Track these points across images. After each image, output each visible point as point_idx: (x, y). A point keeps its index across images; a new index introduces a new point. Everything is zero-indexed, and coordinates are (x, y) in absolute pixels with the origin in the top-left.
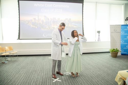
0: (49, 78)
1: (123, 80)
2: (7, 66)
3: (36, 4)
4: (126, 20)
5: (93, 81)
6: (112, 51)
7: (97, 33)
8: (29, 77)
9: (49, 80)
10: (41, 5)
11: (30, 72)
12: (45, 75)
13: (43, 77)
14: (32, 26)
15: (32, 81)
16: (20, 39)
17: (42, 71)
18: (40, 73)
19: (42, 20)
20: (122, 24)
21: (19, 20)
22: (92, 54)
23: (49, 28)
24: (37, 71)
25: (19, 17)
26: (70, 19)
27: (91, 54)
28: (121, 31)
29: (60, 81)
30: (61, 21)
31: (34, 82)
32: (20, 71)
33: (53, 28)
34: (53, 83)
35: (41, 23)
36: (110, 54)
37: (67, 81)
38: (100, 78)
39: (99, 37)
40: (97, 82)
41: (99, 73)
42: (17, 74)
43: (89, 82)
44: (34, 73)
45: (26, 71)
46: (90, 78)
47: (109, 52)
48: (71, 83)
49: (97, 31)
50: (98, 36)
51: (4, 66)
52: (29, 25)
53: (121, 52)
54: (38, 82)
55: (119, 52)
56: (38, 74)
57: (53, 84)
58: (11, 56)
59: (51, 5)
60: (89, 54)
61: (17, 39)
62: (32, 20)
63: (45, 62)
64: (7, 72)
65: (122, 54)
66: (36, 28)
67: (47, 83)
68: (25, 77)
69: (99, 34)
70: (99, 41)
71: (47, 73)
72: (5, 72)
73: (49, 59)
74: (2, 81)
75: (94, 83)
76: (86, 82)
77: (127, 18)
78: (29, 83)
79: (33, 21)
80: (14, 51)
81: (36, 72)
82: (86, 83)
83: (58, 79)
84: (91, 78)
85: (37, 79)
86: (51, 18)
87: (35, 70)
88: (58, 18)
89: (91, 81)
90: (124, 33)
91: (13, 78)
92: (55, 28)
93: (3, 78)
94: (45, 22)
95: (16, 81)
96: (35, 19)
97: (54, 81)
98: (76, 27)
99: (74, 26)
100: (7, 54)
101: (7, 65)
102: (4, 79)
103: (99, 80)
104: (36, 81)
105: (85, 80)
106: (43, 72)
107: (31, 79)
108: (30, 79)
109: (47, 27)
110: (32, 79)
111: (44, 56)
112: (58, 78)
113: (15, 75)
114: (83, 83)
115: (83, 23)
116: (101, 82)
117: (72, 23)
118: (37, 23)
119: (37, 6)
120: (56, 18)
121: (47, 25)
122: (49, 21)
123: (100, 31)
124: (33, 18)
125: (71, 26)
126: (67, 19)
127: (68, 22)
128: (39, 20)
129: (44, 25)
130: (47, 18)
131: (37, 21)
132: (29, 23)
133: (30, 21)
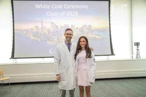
3: (38, 5)
7: (135, 45)
10: (46, 6)
14: (32, 37)
16: (15, 57)
19: (48, 28)
21: (14, 29)
22: (128, 80)
23: (58, 41)
26: (90, 26)
27: (125, 80)
30: (76, 29)
35: (47, 33)
39: (137, 52)
49: (135, 43)
50: (137, 50)
59: (61, 6)
60: (122, 80)
61: (10, 58)
62: (32, 29)
66: (39, 40)
69: (138, 47)
70: (139, 58)
79: (35, 31)
80: (5, 77)
86: (61, 26)
88: (72, 25)
94: (51, 31)
96: (37, 27)
98: (100, 37)
99: (97, 36)
109: (56, 39)
111: (51, 84)
117: (92, 32)
118: (41, 33)
119: (39, 8)
120: (68, 25)
121: (55, 36)
122: (59, 30)
123: (139, 43)
124: (35, 26)
125: (92, 36)
126: (85, 26)
127: (87, 31)
128: (43, 28)
129: (51, 35)
130: (55, 26)
131: (40, 30)
132: (29, 33)
133: (30, 31)
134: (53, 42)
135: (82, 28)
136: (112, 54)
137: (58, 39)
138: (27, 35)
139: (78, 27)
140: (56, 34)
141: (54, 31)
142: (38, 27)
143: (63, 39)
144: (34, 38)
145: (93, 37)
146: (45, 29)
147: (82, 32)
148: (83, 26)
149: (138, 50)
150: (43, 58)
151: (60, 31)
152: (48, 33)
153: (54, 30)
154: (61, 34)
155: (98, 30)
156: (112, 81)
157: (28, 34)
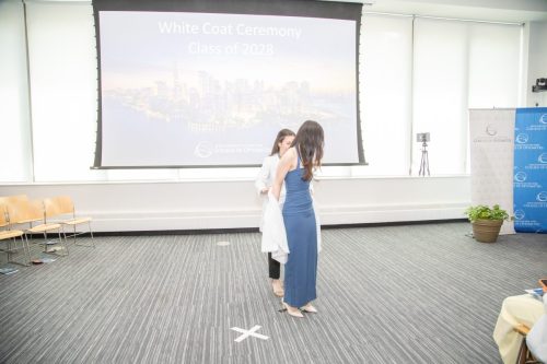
0: (218, 325)
1: (521, 333)
2: (50, 276)
3: (165, 24)
4: (534, 89)
5: (397, 339)
6: (479, 216)
7: (418, 140)
8: (138, 323)
9: (220, 336)
10: (188, 26)
11: (142, 300)
12: (205, 311)
13: (193, 322)
14: (148, 112)
15: (152, 339)
16: (103, 165)
17: (190, 295)
18: (181, 304)
19: (192, 89)
20: (519, 106)
21: (99, 90)
23: (218, 122)
24: (171, 297)
25: (96, 76)
26: (306, 85)
28: (516, 134)
29: (266, 338)
30: (266, 92)
31: (157, 341)
32: (101, 297)
33: (237, 119)
34: (235, 345)
35: (189, 101)
36: (469, 229)
37: (291, 338)
38: (426, 326)
39: (423, 158)
40: (417, 343)
41: (424, 306)
42: (92, 308)
43: (383, 344)
44: (157, 305)
45: (126, 298)
46: (387, 325)
47: (466, 220)
48: (310, 347)
49: (418, 135)
50: (422, 152)
51: (38, 277)
52: (138, 109)
53: (512, 218)
54: (176, 341)
55: (505, 221)
56: (175, 310)
57: (233, 350)
58: (68, 234)
59: (230, 26)
60: (382, 229)
61: (91, 168)
63: (205, 259)
64: (50, 301)
65: (518, 230)
67: (212, 345)
68: (123, 319)
69: (425, 145)
70: (426, 173)
71: (213, 307)
72: (42, 301)
73: (222, 247)
74: (30, 337)
75: (403, 345)
76: (370, 342)
77: (538, 80)
78: (138, 344)
79: (155, 94)
80: (79, 216)
81: (167, 301)
82: (369, 346)
83: (257, 332)
84: (390, 328)
85: (169, 329)
86: (227, 82)
87: (162, 292)
88: (257, 82)
89: (390, 340)
90: (528, 143)
91: (73, 325)
92: (243, 120)
93: (35, 323)
94: (201, 97)
95: (87, 338)
96: (161, 84)
97: (239, 340)
100: (52, 227)
101: (50, 270)
102: (40, 331)
103: (422, 335)
104: (167, 339)
105: (365, 335)
106: (196, 303)
107: (148, 329)
108: (143, 328)
109: (214, 118)
110: (151, 328)
111: (198, 237)
112: (258, 327)
113: (83, 313)
114: (356, 349)
115: (361, 99)
116: (433, 345)
117: (312, 101)
118: (172, 101)
119: (169, 31)
120: (246, 81)
121: (210, 111)
123: (429, 134)
124: (155, 82)
125: (311, 112)
126: (292, 84)
127: (297, 97)
128: (178, 88)
129: (199, 108)
130: (210, 81)
131: (171, 94)
132: (140, 100)
133: (143, 94)
135: (284, 89)
136: (362, 161)
137: (219, 118)
138: (135, 104)
140: (214, 104)
141: (207, 95)
142: (164, 84)
144: (154, 114)
146: (183, 89)
147: (285, 99)
148: (287, 83)
149: (425, 152)
150: (176, 170)
151: (225, 95)
152: (191, 100)
153: (208, 92)
154: (228, 106)
155: (327, 97)
156: (359, 231)
157: (139, 104)
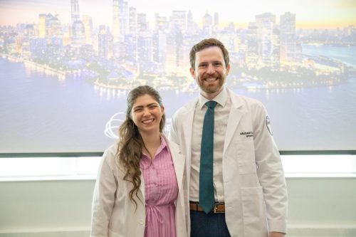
14: (30, 65)
19: (102, 27)
26: (289, 19)
33: (174, 78)
35: (96, 48)
52: (11, 59)
62: (30, 26)
66: (62, 77)
86: (157, 16)
88: (207, 16)
92: (184, 79)
94: (116, 40)
96: (50, 19)
98: (333, 69)
99: (317, 66)
109: (137, 74)
117: (299, 45)
118: (69, 46)
120: (190, 15)
121: (131, 63)
122: (148, 35)
124: (41, 15)
125: (297, 64)
126: (266, 18)
127: (274, 40)
128: (79, 26)
129: (112, 59)
130: (132, 15)
131: (66, 35)
132: (15, 45)
133: (21, 35)
134: (120, 87)
135: (253, 27)
137: (144, 74)
138: (7, 52)
139: (232, 24)
140: (137, 52)
141: (127, 37)
142: (55, 19)
143: (166, 74)
144: (40, 68)
145: (300, 69)
146: (87, 28)
147: (253, 43)
148: (258, 17)
151: (155, 38)
152: (100, 45)
153: (128, 32)
154: (160, 55)
155: (325, 38)
157: (13, 51)
